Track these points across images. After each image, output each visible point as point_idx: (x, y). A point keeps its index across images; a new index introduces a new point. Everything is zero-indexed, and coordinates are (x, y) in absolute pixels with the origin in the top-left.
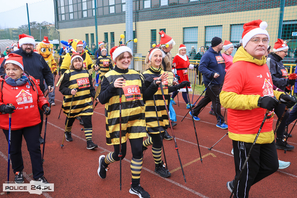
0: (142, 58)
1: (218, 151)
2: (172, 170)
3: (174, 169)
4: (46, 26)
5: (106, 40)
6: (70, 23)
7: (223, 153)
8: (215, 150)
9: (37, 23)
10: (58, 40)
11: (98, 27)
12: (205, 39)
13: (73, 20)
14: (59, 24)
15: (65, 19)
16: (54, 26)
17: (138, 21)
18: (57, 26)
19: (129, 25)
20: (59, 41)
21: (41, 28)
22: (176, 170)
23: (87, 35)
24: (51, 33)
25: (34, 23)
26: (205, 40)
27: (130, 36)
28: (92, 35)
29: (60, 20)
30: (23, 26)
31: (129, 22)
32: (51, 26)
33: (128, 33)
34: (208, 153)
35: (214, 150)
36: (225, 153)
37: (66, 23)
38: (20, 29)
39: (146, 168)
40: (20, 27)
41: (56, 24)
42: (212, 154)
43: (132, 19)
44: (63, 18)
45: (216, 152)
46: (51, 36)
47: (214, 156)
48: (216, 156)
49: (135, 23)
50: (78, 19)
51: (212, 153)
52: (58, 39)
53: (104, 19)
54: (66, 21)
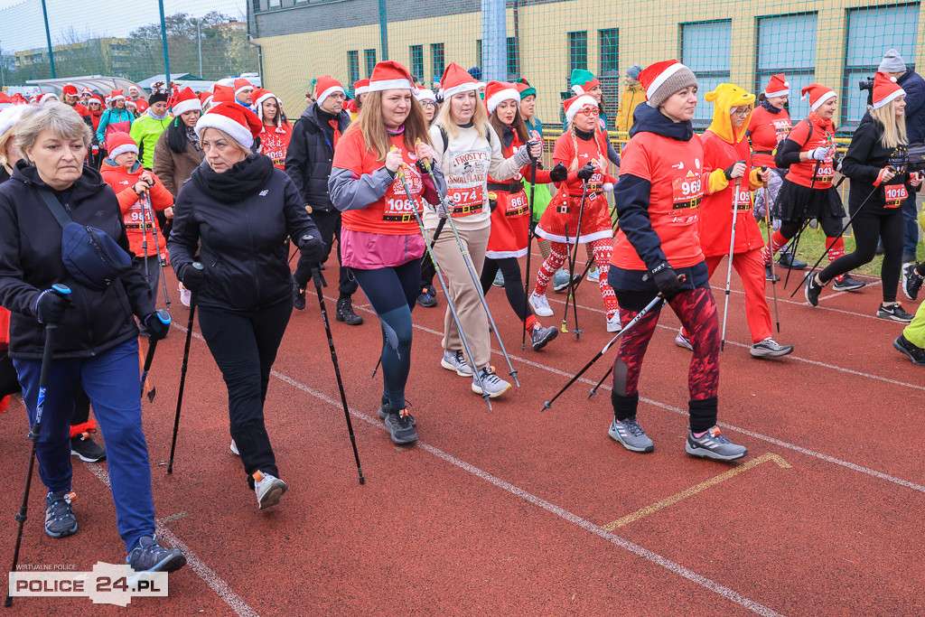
1: (798, 448)
2: (637, 510)
3: (643, 506)
4: (217, 27)
5: (418, 70)
7: (813, 454)
8: (788, 445)
9: (187, 18)
10: (257, 74)
11: (390, 26)
12: (757, 62)
13: (307, 5)
14: (260, 18)
15: (278, 4)
16: (245, 28)
17: (523, 4)
18: (253, 28)
19: (493, 17)
20: (259, 78)
21: (203, 35)
22: (650, 510)
23: (353, 55)
24: (233, 51)
25: (180, 19)
26: (757, 66)
27: (495, 57)
28: (370, 53)
29: (263, 6)
30: (143, 31)
31: (494, 6)
32: (233, 28)
33: (491, 44)
34: (763, 453)
35: (783, 444)
36: (820, 456)
37: (285, 17)
38: (135, 41)
39: (548, 501)
40: (135, 32)
41: (252, 19)
42: (776, 458)
45: (791, 450)
46: (234, 62)
47: (784, 464)
48: (788, 466)
49: (512, 10)
50: (324, 3)
51: (776, 453)
52: (256, 70)
54: (281, 9)
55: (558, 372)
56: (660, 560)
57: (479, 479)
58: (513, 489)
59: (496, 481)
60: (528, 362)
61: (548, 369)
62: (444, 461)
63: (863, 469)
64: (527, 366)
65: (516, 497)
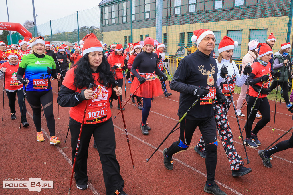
0: (169, 57)
4: (94, 30)
6: (113, 26)
9: (86, 27)
11: (133, 30)
13: (115, 24)
14: (103, 27)
15: (108, 24)
16: (99, 30)
17: (169, 25)
18: (101, 30)
19: (159, 28)
21: (90, 31)
23: (126, 37)
24: (97, 35)
25: (85, 27)
27: (159, 38)
28: (130, 36)
29: (104, 24)
30: (75, 30)
31: (159, 25)
32: (98, 30)
33: (158, 34)
37: (109, 27)
38: (73, 33)
40: (74, 31)
41: (101, 27)
43: (161, 23)
44: (107, 23)
49: (166, 27)
50: (119, 24)
53: (140, 24)
54: (108, 25)
55: (166, 117)
56: (183, 163)
57: (141, 142)
58: (149, 145)
59: (145, 143)
60: (159, 114)
61: (163, 116)
62: (133, 137)
63: (238, 143)
64: (158, 115)
65: (149, 147)
